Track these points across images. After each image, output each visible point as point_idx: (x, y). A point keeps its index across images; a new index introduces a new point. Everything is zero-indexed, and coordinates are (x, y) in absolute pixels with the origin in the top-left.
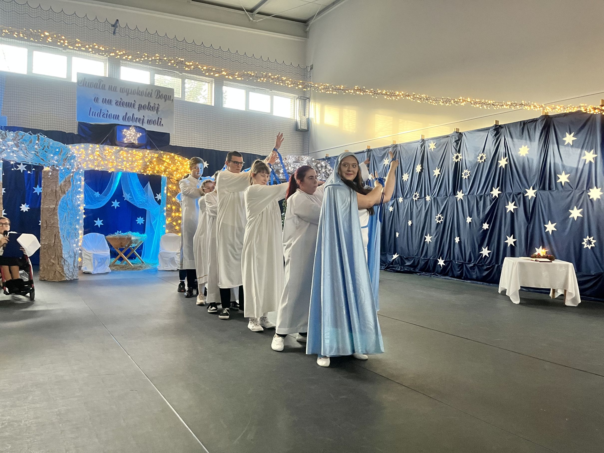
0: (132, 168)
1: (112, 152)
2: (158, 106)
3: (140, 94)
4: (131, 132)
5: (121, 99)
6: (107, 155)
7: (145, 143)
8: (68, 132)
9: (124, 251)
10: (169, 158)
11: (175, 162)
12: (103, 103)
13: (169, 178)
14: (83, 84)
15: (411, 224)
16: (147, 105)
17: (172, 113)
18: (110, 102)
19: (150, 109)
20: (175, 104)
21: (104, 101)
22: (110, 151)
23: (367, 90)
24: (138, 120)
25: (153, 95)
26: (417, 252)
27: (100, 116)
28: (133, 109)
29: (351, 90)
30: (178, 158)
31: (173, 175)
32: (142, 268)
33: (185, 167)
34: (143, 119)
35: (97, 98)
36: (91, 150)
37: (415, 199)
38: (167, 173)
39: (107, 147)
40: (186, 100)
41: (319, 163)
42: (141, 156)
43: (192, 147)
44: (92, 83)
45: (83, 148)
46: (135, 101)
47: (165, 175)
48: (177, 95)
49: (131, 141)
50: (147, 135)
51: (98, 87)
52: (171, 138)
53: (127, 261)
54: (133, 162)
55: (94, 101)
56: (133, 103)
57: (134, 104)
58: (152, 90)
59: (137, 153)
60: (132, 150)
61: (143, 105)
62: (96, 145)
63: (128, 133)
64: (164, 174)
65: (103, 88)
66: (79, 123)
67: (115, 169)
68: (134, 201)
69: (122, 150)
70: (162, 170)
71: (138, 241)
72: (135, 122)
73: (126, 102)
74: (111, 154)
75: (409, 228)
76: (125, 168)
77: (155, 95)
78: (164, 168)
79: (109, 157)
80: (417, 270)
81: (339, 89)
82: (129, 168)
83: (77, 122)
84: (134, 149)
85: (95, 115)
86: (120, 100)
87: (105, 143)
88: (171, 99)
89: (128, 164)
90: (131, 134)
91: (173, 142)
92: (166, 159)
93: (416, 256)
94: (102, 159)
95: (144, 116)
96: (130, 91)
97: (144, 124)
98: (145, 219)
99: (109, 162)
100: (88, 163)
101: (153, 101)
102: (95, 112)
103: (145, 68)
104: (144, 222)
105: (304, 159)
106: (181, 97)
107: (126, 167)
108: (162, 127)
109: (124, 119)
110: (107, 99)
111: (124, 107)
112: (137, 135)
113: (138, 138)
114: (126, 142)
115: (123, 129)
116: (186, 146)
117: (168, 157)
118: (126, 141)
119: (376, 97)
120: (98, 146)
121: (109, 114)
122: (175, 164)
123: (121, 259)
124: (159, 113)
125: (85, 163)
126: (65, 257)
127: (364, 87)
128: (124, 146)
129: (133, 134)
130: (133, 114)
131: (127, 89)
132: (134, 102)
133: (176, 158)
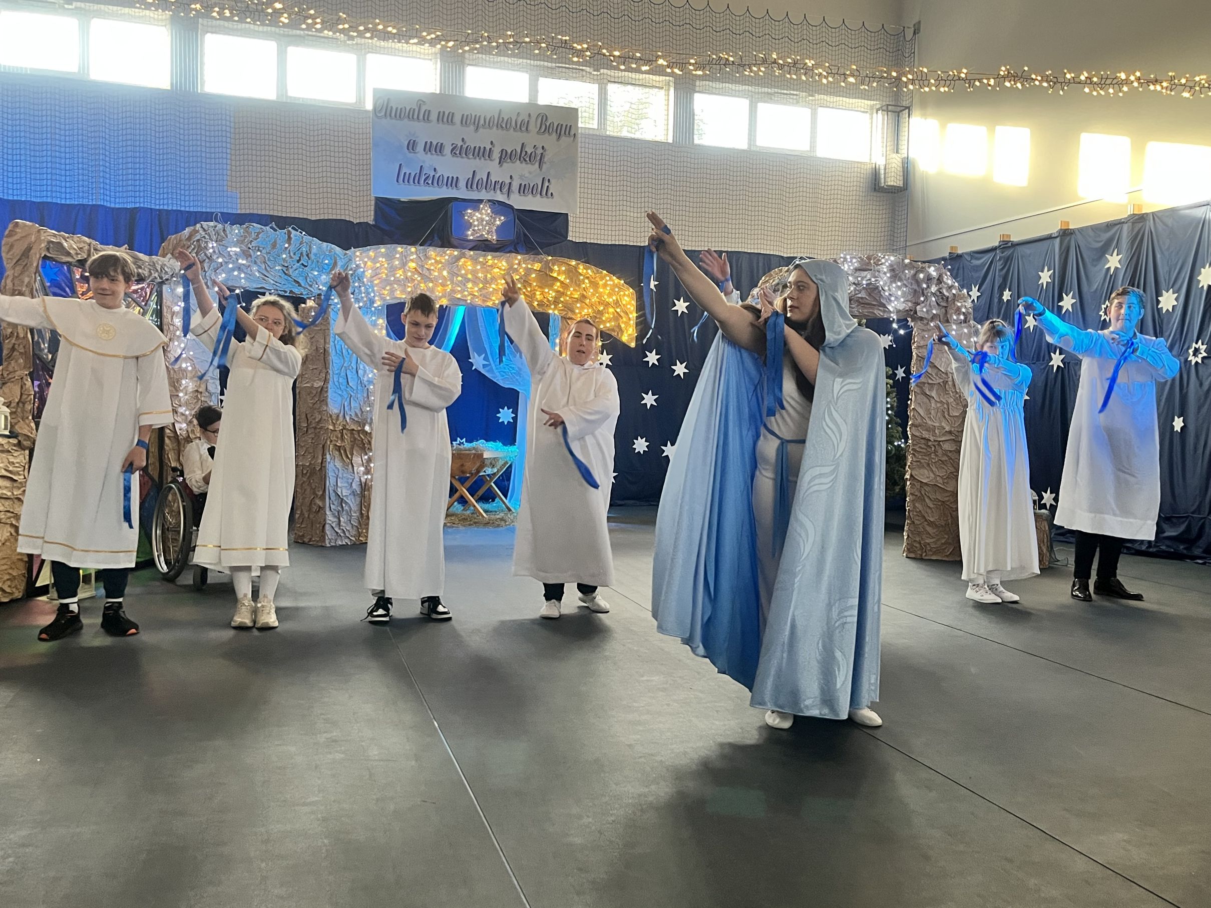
0: (485, 296)
1: (443, 261)
2: (541, 151)
3: (504, 126)
4: (482, 214)
5: (463, 140)
6: (432, 268)
7: (512, 237)
8: (358, 221)
9: (468, 484)
10: (564, 272)
11: (579, 280)
12: (426, 153)
13: (565, 318)
14: (385, 115)
15: (1182, 428)
16: (519, 151)
17: (574, 164)
18: (439, 149)
19: (526, 161)
20: (579, 145)
21: (429, 148)
22: (438, 259)
23: (1033, 76)
24: (498, 186)
25: (530, 128)
26: (1197, 503)
27: (418, 183)
28: (489, 161)
29: (988, 79)
30: (585, 271)
31: (573, 311)
32: (506, 522)
33: (601, 290)
34: (510, 183)
35: (414, 141)
36: (401, 259)
37: (1193, 359)
38: (560, 305)
39: (432, 252)
40: (608, 133)
41: (922, 272)
42: (503, 268)
43: (621, 243)
44: (403, 110)
45: (383, 256)
46: (492, 143)
47: (556, 312)
48: (587, 122)
49: (482, 235)
50: (517, 220)
51: (415, 117)
52: (570, 224)
53: (475, 506)
54: (486, 282)
55: (408, 149)
56: (488, 149)
57: (490, 149)
58: (529, 115)
59: (496, 261)
60: (485, 256)
61: (509, 152)
62: (409, 247)
63: (475, 218)
64: (554, 309)
65: (426, 118)
66: (377, 199)
67: (448, 300)
68: (491, 371)
69: (463, 256)
70: (550, 299)
71: (498, 460)
72: (492, 191)
73: (473, 147)
74: (440, 265)
75: (1177, 441)
76: (469, 298)
77: (536, 127)
78: (554, 294)
79: (436, 274)
80: (1197, 552)
81: (956, 78)
82: (478, 297)
83: (373, 198)
84: (490, 253)
85: (408, 182)
86: (460, 143)
87: (429, 242)
88: (572, 133)
89: (476, 289)
90: (482, 220)
91: (575, 234)
92: (558, 275)
93: (1193, 513)
94: (421, 279)
95: (511, 177)
96: (482, 122)
97: (512, 196)
98: (515, 412)
99: (436, 286)
100: (394, 287)
101: (532, 140)
102: (410, 174)
103: (517, 65)
104: (512, 418)
105: (883, 261)
106: (596, 127)
107: (471, 293)
108: (550, 199)
109: (469, 185)
110: (434, 143)
111: (469, 158)
112: (495, 221)
113: (498, 227)
114: (471, 238)
115: (466, 209)
116: (606, 243)
117: (563, 268)
118: (472, 235)
119: (1061, 93)
120: (413, 249)
121: (437, 176)
122: (579, 286)
123: (463, 501)
124: (544, 167)
125: (388, 288)
126: (344, 494)
127: (1026, 68)
128: (470, 247)
129: (487, 218)
130: (489, 173)
131: (476, 116)
132: (491, 146)
133: (580, 271)
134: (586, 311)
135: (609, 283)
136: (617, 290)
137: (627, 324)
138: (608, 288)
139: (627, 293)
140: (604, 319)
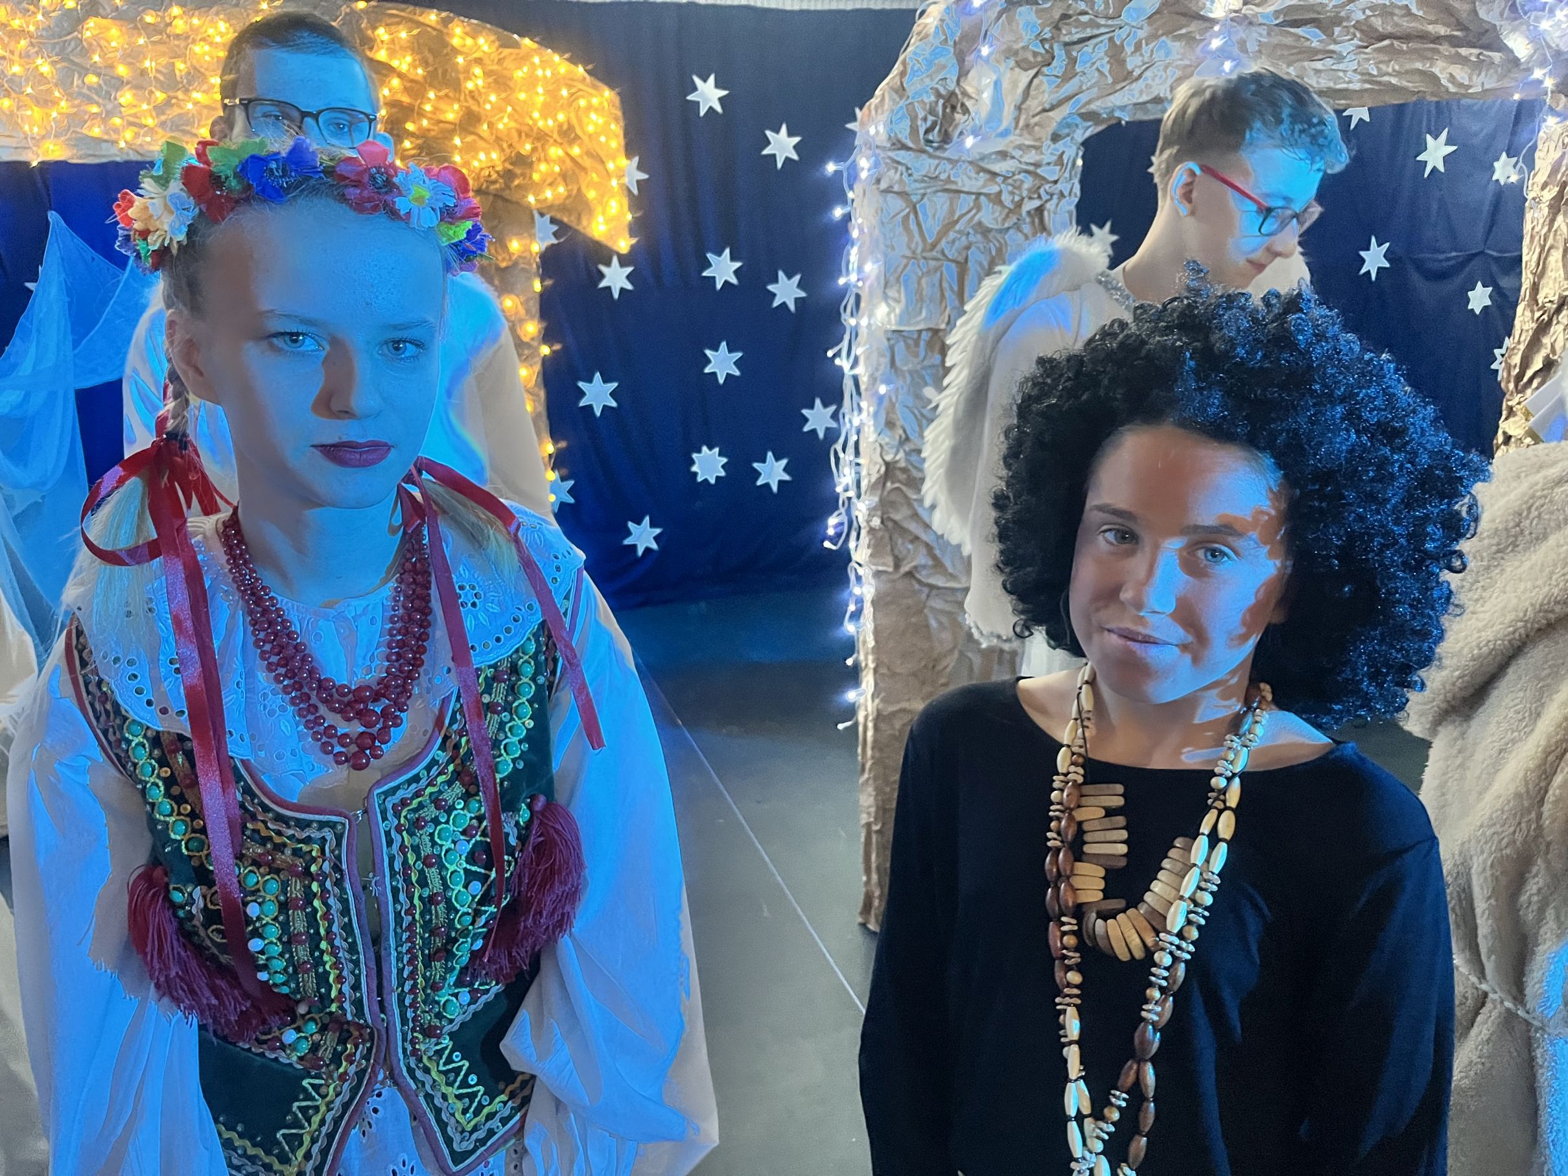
10: (408, 48)
11: (456, 70)
30: (469, 41)
33: (522, 96)
38: (407, 144)
42: (218, 39)
54: (170, 83)
67: (71, 145)
76: (123, 134)
89: (146, 106)
92: (392, 53)
117: (403, 35)
122: (456, 86)
133: (456, 42)
134: (482, 156)
135: (539, 72)
136: (564, 92)
137: (604, 192)
138: (540, 90)
139: (595, 101)
140: (536, 177)
